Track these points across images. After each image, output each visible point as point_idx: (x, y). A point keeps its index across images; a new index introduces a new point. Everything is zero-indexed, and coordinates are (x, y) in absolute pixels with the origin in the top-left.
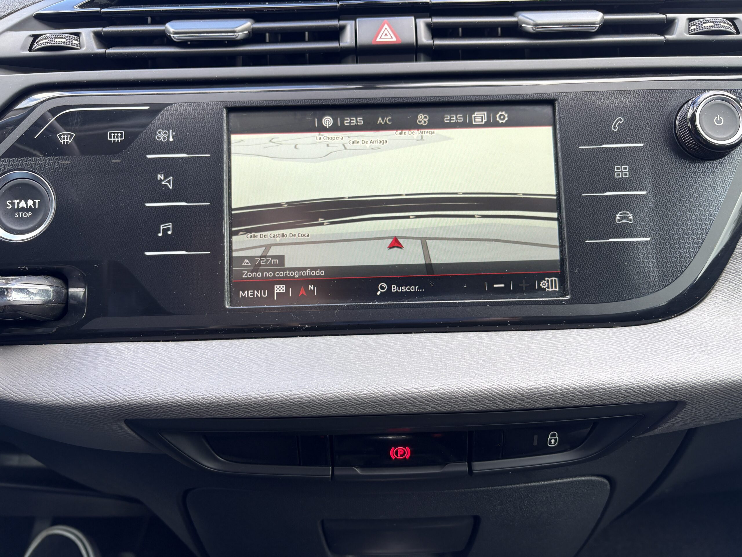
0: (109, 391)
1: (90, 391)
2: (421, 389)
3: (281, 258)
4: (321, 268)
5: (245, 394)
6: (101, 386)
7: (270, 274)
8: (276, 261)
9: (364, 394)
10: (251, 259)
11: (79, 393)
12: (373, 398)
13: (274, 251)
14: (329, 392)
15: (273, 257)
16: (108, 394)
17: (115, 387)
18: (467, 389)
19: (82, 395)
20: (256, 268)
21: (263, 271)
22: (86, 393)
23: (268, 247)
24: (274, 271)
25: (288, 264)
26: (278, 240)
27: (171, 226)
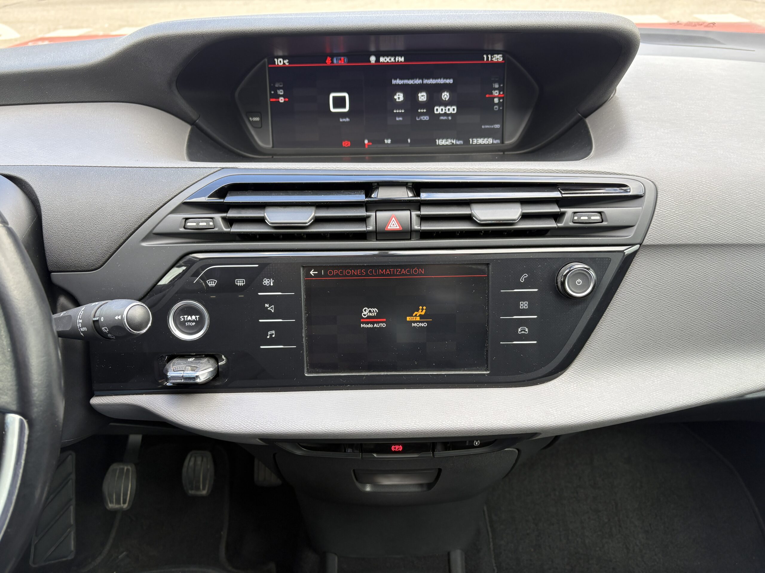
0: (252, 427)
1: (242, 426)
2: (407, 428)
5: (320, 429)
6: (247, 424)
9: (379, 430)
11: (237, 427)
12: (383, 432)
14: (361, 429)
16: (252, 428)
17: (254, 424)
18: (430, 428)
19: (239, 428)
22: (241, 428)
27: (274, 332)
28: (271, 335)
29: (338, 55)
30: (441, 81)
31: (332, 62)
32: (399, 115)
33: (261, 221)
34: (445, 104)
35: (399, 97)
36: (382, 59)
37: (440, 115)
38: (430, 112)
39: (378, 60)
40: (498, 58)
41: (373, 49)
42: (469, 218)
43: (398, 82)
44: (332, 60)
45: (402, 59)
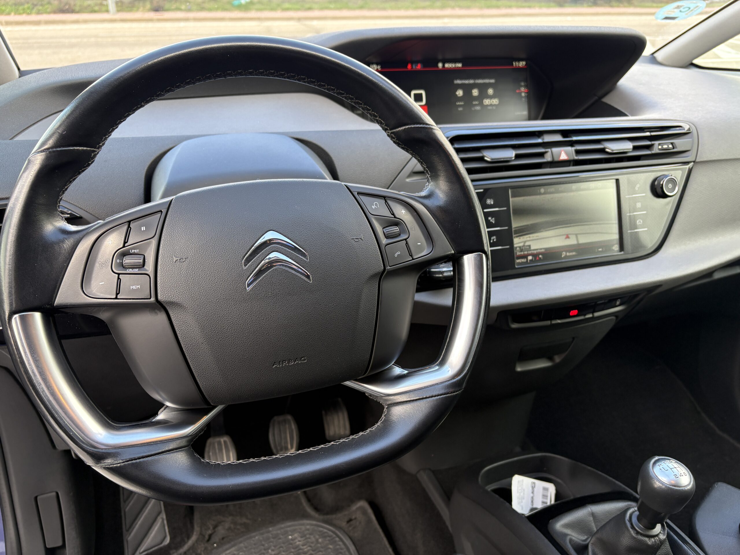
3: (530, 246)
4: (543, 249)
7: (526, 253)
8: (528, 247)
10: (520, 247)
13: (527, 244)
15: (527, 246)
20: (521, 250)
21: (524, 252)
23: (525, 242)
24: (527, 251)
25: (532, 248)
26: (528, 239)
27: (495, 237)
28: (493, 240)
29: (417, 62)
30: (487, 81)
31: (412, 68)
32: (460, 106)
33: (481, 159)
34: (491, 97)
35: (460, 93)
36: (447, 65)
37: (487, 105)
38: (481, 104)
39: (444, 66)
40: (522, 64)
41: (440, 57)
42: (602, 151)
43: (458, 82)
44: (412, 66)
45: (460, 65)
